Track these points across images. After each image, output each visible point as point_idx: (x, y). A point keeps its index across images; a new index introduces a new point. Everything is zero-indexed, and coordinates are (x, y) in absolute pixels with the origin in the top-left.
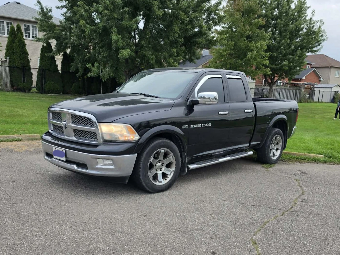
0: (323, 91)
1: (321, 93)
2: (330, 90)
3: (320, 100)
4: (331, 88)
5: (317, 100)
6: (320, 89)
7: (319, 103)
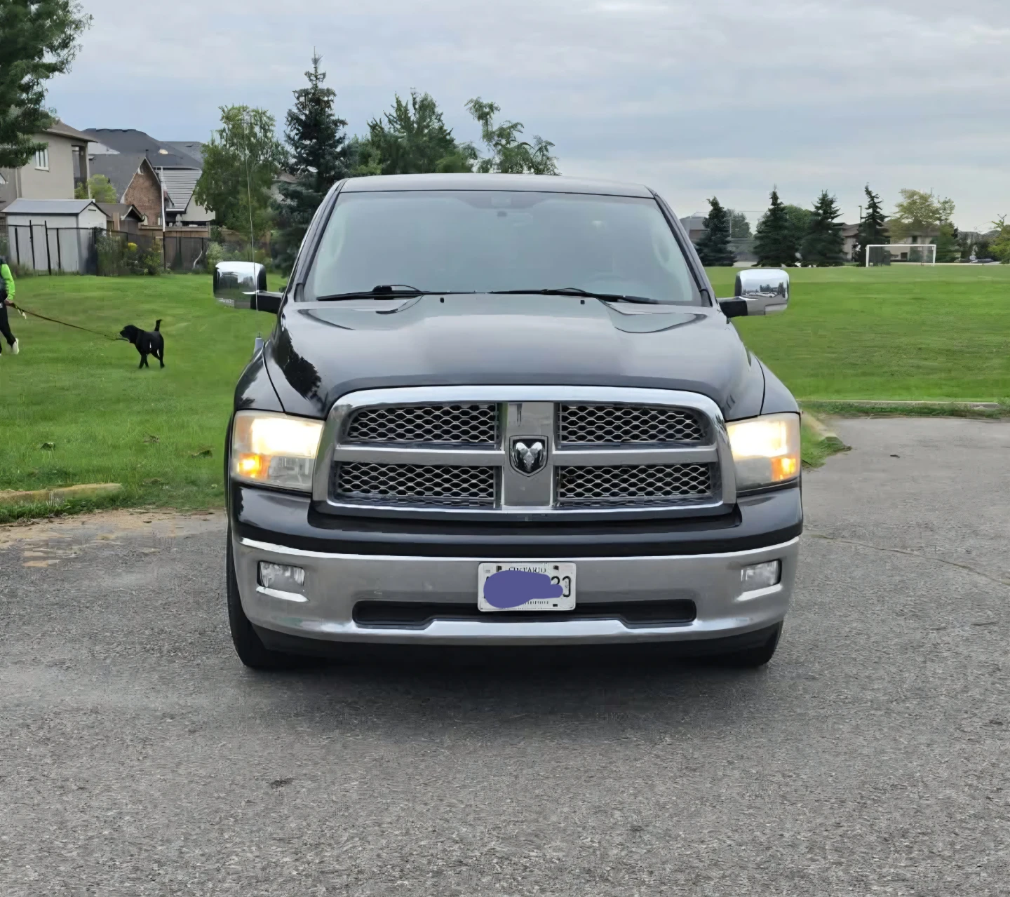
0: (58, 229)
1: (52, 234)
2: (70, 222)
3: (54, 266)
4: (76, 215)
5: (47, 268)
6: (47, 219)
7: (53, 277)
